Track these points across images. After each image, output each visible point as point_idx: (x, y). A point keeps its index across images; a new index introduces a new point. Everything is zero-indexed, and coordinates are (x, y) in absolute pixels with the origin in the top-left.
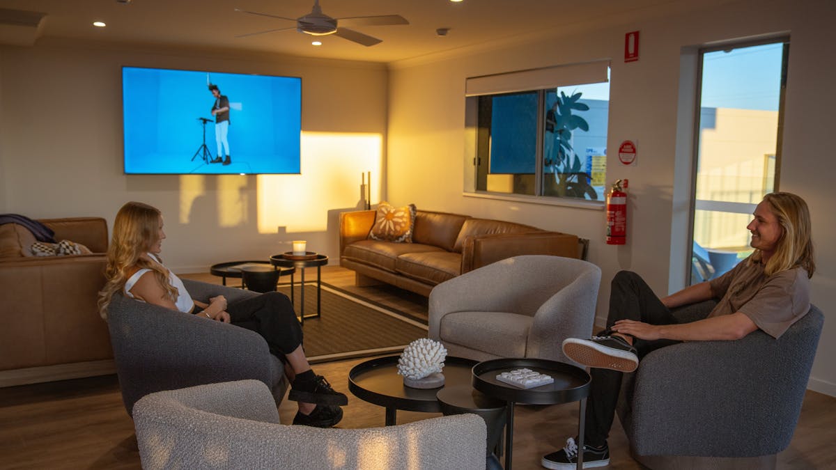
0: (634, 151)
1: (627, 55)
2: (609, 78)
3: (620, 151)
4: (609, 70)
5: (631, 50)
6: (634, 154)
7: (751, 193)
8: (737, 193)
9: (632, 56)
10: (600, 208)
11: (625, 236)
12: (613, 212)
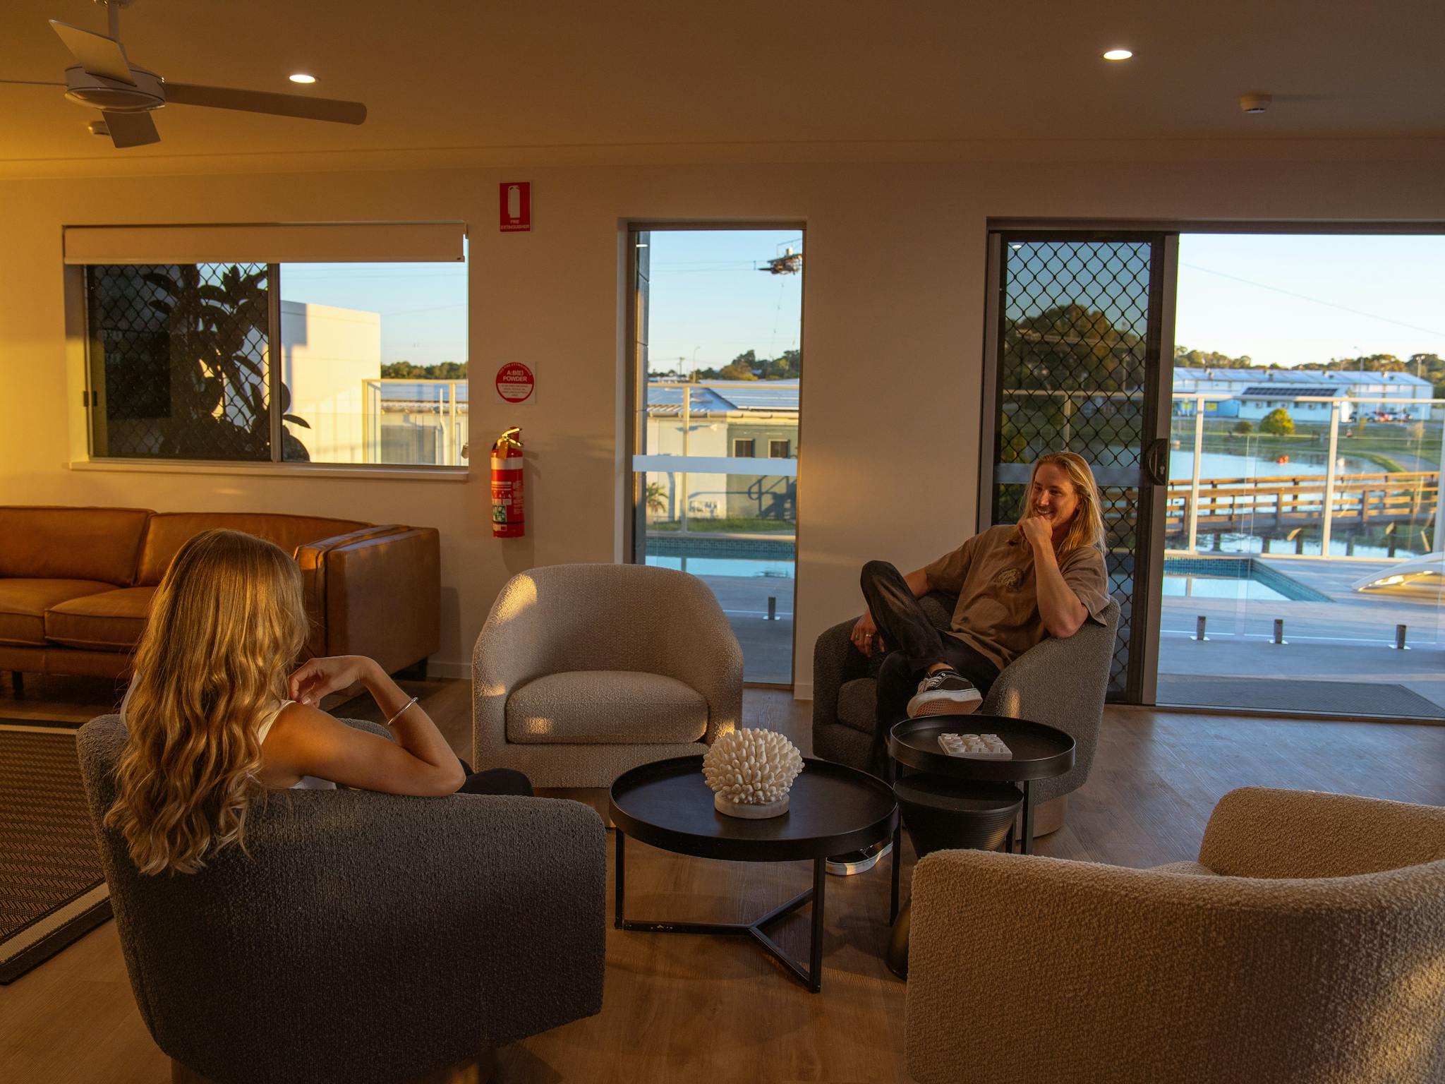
0: (530, 380)
1: (505, 219)
2: (466, 253)
3: (500, 379)
4: (466, 242)
5: (514, 211)
6: (530, 386)
7: (352, 449)
8: (335, 449)
9: (517, 222)
10: (462, 478)
11: (522, 522)
12: (510, 483)
